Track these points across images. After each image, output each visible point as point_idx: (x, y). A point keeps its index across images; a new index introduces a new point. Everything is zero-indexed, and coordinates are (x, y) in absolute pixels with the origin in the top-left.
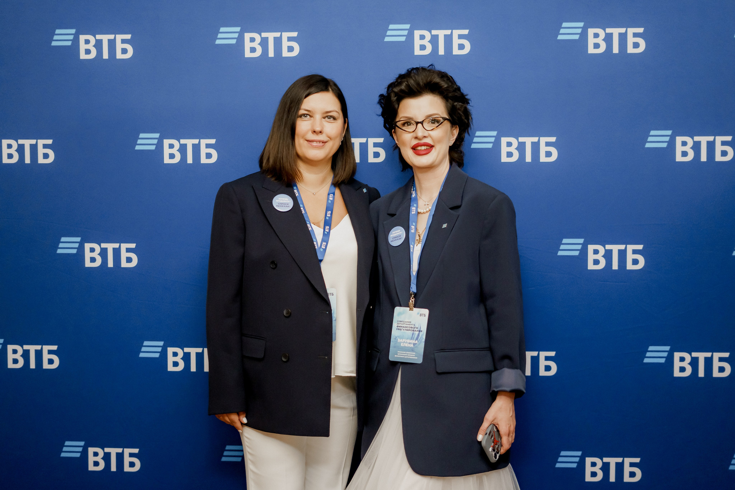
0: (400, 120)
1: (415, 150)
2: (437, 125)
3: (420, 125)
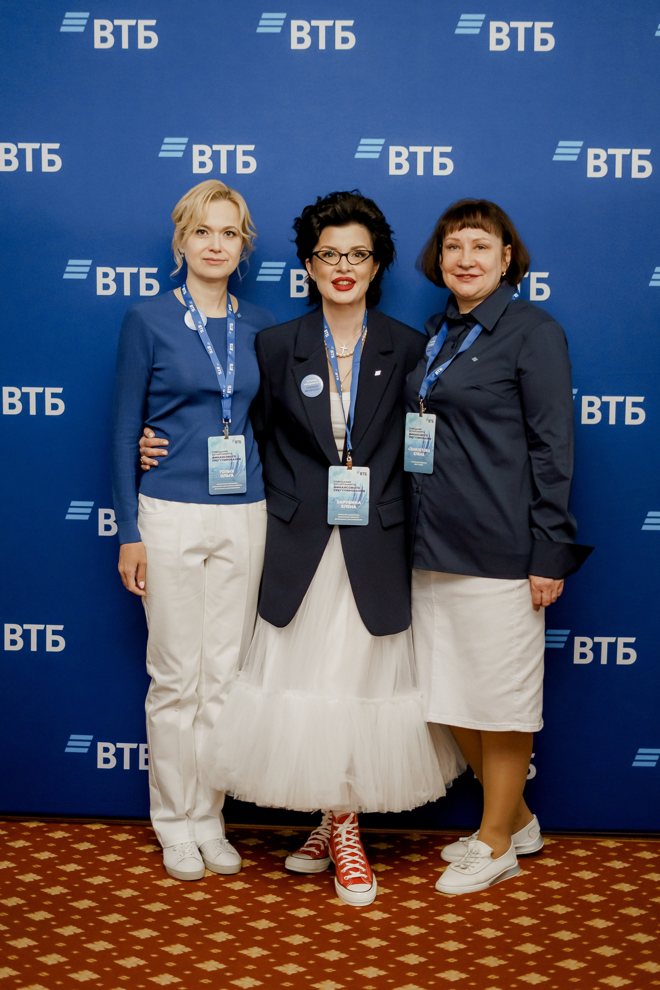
0: (321, 250)
1: (336, 284)
3: (344, 258)
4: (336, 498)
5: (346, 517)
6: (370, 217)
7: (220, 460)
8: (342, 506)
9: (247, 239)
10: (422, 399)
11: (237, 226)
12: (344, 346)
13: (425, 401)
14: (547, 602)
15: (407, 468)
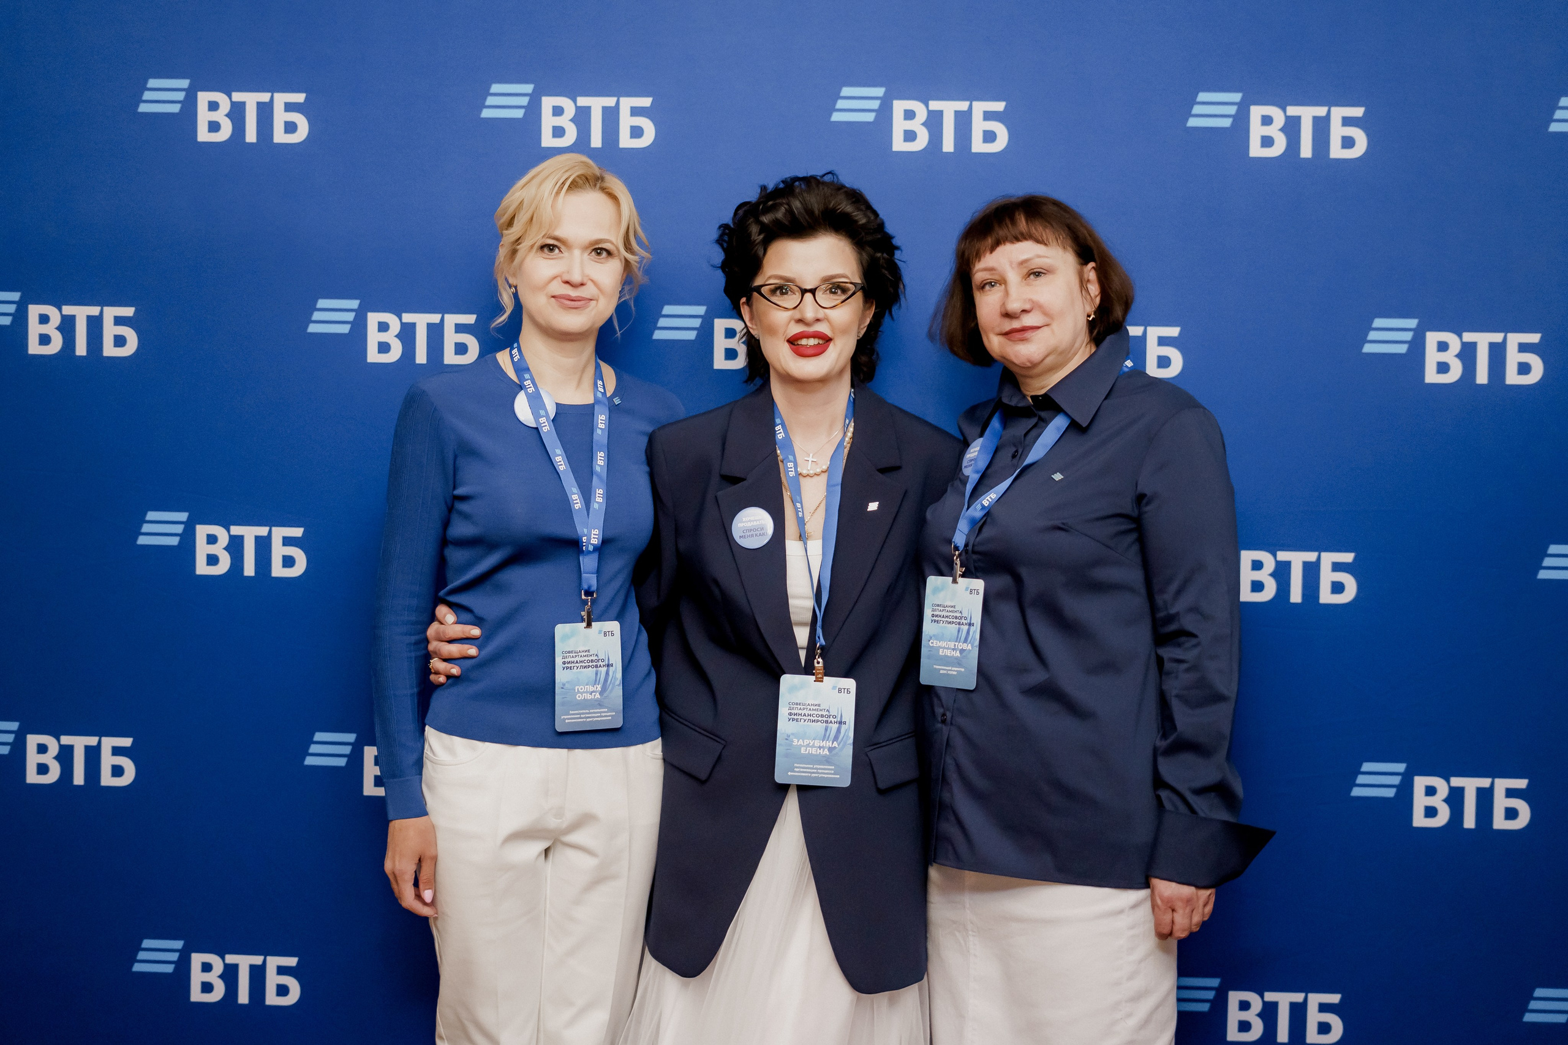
0: (767, 283)
1: (794, 345)
2: (844, 297)
3: (808, 296)
4: (793, 734)
5: (809, 770)
6: (856, 221)
7: (575, 668)
8: (803, 751)
9: (632, 262)
10: (958, 550)
11: (614, 239)
12: (811, 455)
13: (964, 554)
14: (1184, 930)
15: (925, 679)
